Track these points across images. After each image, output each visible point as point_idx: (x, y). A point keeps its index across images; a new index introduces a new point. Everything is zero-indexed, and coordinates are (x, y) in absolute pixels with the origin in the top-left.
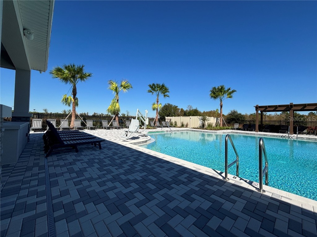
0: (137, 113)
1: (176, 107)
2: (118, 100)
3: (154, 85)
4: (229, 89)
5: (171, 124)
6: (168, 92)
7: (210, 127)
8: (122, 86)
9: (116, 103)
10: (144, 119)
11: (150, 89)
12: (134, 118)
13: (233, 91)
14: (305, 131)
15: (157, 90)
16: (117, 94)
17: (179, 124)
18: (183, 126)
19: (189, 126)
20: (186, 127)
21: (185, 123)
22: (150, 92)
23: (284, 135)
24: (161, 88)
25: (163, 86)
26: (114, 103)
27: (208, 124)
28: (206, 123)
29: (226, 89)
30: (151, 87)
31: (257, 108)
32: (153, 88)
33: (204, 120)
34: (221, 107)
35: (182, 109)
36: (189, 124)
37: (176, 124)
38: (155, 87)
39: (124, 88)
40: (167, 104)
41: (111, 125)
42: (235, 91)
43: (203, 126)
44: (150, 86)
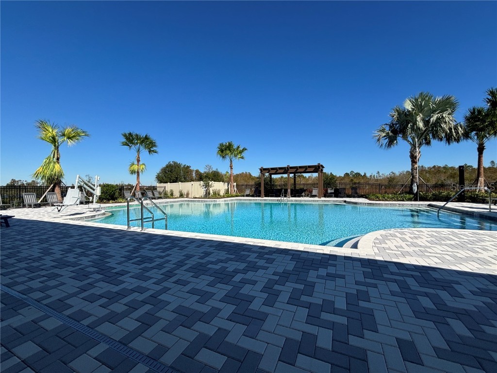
0: (77, 181)
1: (188, 167)
2: (58, 159)
3: (130, 134)
4: (239, 147)
5: (166, 194)
6: (155, 146)
7: (217, 195)
8: (64, 135)
9: (55, 163)
10: (91, 188)
11: (124, 140)
12: (73, 187)
13: (244, 149)
14: (303, 194)
15: (137, 143)
16: (57, 148)
17: (176, 194)
18: (181, 195)
19: (190, 196)
20: (186, 197)
21: (185, 192)
22: (126, 144)
23: (279, 198)
24: (143, 140)
25: (146, 138)
26: (49, 163)
27: (213, 191)
28: (211, 189)
29: (235, 147)
30: (127, 138)
31: (263, 170)
32: (130, 139)
33: (207, 186)
34: (231, 168)
35: (197, 171)
36: (190, 193)
37: (172, 194)
38: (133, 139)
39: (69, 138)
40: (171, 163)
41: (45, 200)
42: (246, 149)
43: (207, 195)
44: (125, 135)
